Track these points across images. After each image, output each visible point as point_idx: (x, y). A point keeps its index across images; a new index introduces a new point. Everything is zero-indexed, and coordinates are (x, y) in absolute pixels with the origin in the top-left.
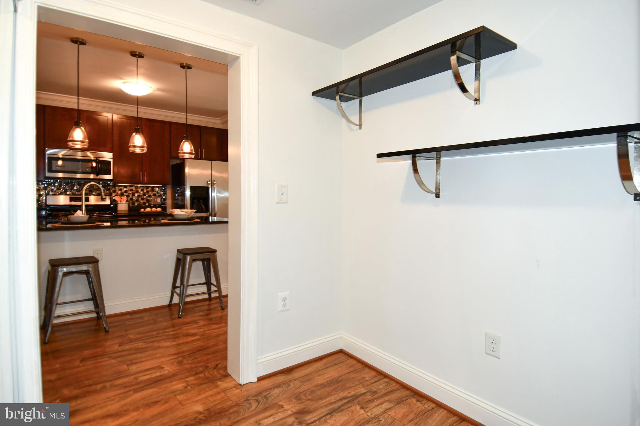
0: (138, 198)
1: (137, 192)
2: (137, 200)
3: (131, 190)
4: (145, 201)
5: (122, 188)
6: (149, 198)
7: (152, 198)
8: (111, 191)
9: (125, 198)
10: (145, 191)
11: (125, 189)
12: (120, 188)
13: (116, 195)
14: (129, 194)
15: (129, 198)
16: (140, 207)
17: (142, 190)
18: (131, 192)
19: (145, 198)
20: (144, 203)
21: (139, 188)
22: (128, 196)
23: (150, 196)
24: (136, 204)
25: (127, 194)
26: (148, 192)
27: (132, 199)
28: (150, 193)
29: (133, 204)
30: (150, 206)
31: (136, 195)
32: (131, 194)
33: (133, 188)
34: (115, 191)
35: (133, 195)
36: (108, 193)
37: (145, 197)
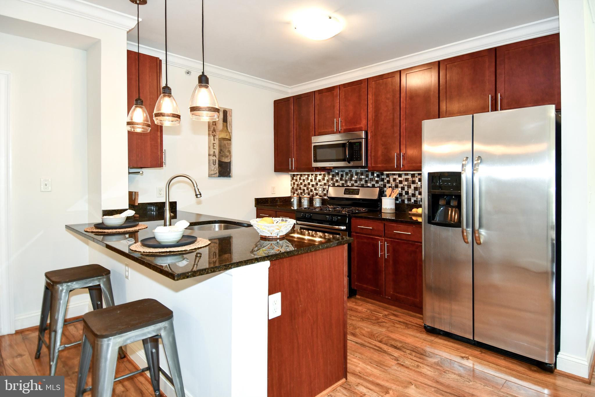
0: (415, 192)
1: (414, 182)
2: (414, 195)
3: (407, 180)
5: (397, 177)
8: (385, 181)
11: (400, 179)
12: (395, 177)
14: (404, 185)
18: (406, 183)
21: (417, 177)
22: (403, 188)
24: (412, 201)
25: (402, 185)
27: (407, 193)
29: (409, 200)
31: (412, 187)
32: (406, 185)
33: (409, 177)
34: (389, 182)
35: (409, 187)
36: (382, 185)
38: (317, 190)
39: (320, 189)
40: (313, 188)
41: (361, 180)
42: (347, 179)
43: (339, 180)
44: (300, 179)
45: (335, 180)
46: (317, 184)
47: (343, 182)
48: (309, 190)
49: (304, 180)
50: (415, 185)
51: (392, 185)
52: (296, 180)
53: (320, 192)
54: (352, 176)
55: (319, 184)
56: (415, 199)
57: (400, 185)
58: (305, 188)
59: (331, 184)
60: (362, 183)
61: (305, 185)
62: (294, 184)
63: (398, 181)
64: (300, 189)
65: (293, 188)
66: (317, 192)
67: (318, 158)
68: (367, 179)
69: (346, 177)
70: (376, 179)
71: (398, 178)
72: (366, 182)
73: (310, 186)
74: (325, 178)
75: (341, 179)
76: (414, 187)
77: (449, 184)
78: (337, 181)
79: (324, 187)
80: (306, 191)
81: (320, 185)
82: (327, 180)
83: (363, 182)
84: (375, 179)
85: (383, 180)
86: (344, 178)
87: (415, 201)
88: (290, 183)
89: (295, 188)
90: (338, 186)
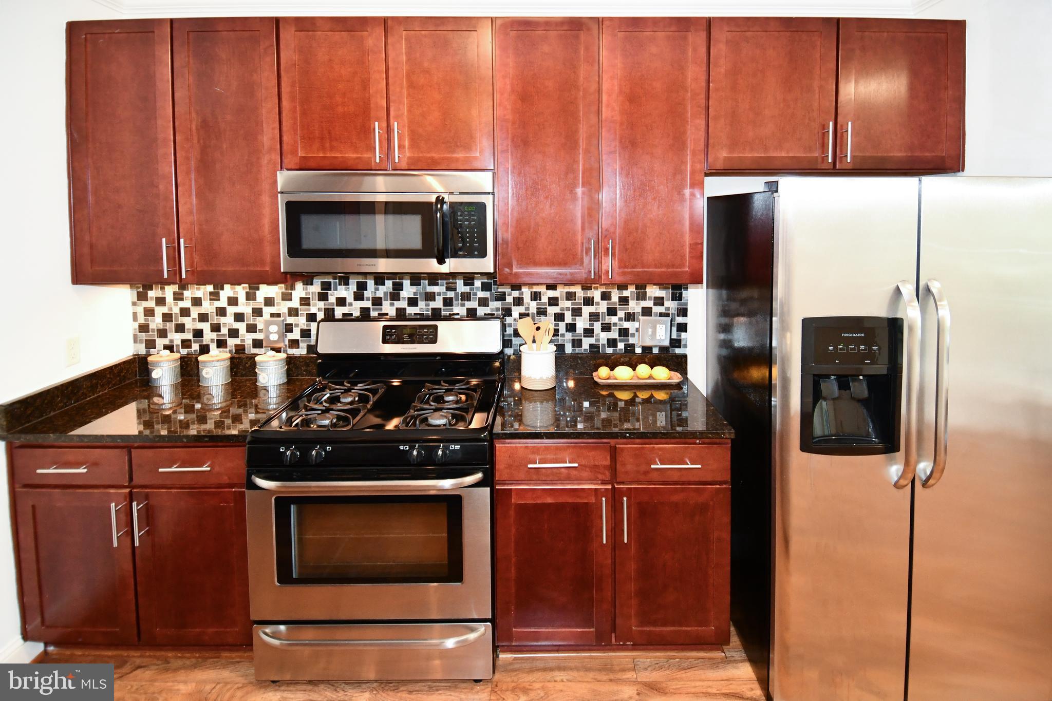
0: (592, 325)
1: (589, 302)
2: (589, 332)
3: (570, 296)
4: (614, 334)
5: (542, 288)
6: (626, 325)
7: (636, 324)
8: (509, 299)
9: (548, 322)
10: (615, 298)
11: (552, 294)
12: (536, 289)
13: (522, 316)
14: (562, 309)
15: (562, 326)
16: (597, 358)
17: (605, 296)
18: (568, 304)
19: (615, 324)
20: (612, 343)
22: (559, 317)
23: (630, 317)
24: (586, 347)
25: (556, 310)
26: (624, 301)
27: (571, 328)
28: (632, 303)
29: (577, 343)
30: (630, 359)
31: (586, 314)
32: (568, 309)
34: (519, 301)
35: (577, 312)
36: (497, 309)
37: (614, 319)
38: (261, 331)
39: (274, 328)
40: (241, 327)
41: (430, 297)
42: (380, 294)
43: (350, 299)
44: (178, 297)
45: (332, 299)
46: (258, 312)
47: (367, 304)
48: (224, 331)
49: (197, 302)
50: (592, 309)
51: (528, 309)
52: (161, 301)
53: (274, 337)
54: (398, 287)
55: (267, 311)
56: (592, 341)
57: (552, 310)
58: (206, 327)
59: (319, 310)
60: (433, 305)
61: (203, 318)
62: (149, 312)
63: (545, 299)
64: (180, 328)
65: (144, 328)
66: (258, 336)
67: (306, 244)
68: (451, 294)
69: (377, 289)
70: (481, 294)
71: (546, 293)
72: (448, 302)
73: (228, 321)
74: (293, 292)
75: (359, 297)
76: (591, 314)
77: (862, 347)
78: (341, 302)
79: (290, 320)
80: (209, 336)
81: (272, 315)
82: (302, 299)
83: (438, 303)
84: (475, 294)
85: (501, 297)
86: (368, 294)
87: (591, 346)
88: (130, 309)
89: (152, 326)
90: (347, 318)
